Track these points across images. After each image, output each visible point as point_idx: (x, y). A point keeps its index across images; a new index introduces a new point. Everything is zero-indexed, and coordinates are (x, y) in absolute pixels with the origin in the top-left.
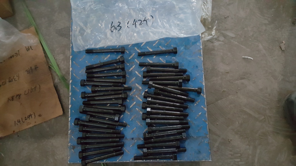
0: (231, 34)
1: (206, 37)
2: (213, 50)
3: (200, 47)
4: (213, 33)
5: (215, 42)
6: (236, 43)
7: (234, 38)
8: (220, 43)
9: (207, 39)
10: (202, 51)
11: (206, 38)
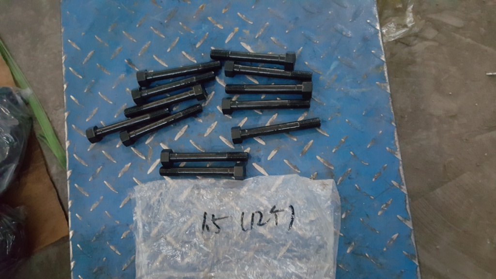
0: (453, 21)
1: (392, 33)
2: (413, 62)
3: (379, 58)
4: (408, 20)
5: (416, 44)
6: (469, 40)
7: (462, 28)
8: (427, 43)
9: (394, 37)
10: (385, 69)
11: (392, 35)
